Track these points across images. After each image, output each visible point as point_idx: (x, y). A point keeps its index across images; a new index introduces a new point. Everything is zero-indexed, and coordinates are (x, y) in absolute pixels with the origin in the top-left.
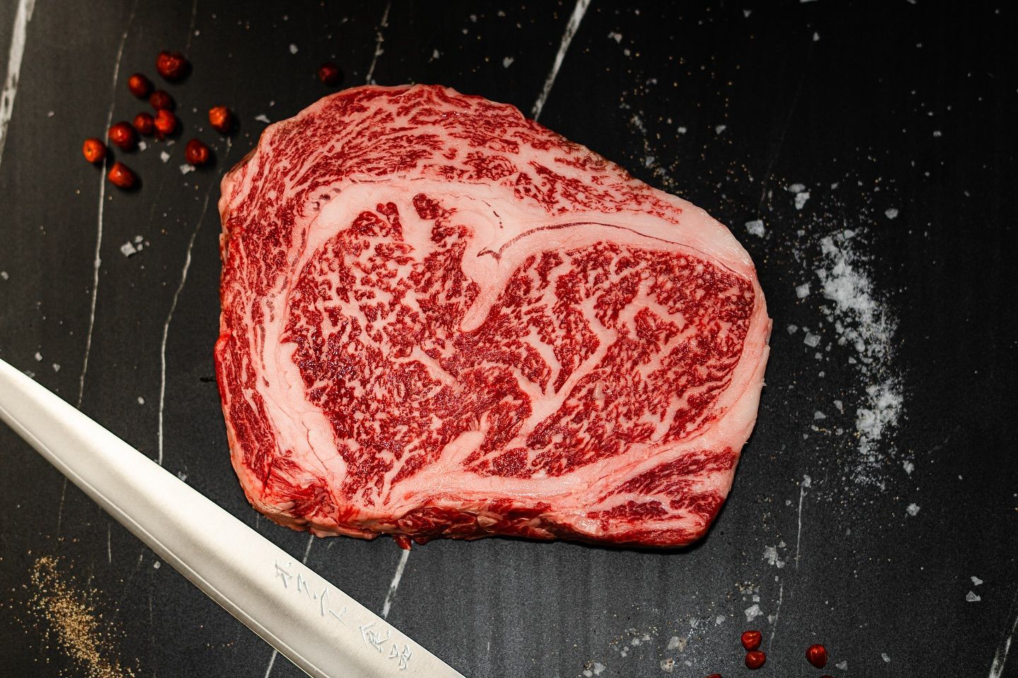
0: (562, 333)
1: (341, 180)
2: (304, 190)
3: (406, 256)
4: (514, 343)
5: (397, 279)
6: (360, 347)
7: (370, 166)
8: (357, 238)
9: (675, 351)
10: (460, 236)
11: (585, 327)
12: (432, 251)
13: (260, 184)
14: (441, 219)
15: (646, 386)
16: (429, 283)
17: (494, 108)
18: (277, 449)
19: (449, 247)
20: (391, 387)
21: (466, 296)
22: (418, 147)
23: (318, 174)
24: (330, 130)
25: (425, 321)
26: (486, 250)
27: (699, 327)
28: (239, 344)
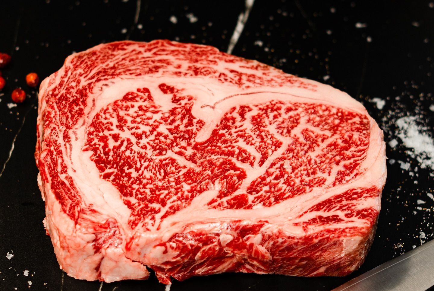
0: (259, 140)
1: (114, 78)
2: (92, 83)
3: (157, 110)
4: (230, 146)
5: (153, 120)
6: (133, 152)
7: (131, 72)
8: (126, 102)
9: (330, 145)
10: (189, 100)
11: (272, 137)
12: (173, 107)
13: (66, 79)
14: (176, 94)
15: (316, 162)
16: (173, 121)
17: (201, 48)
18: (83, 203)
19: (183, 104)
20: (155, 172)
21: (196, 126)
22: (159, 64)
23: (100, 75)
24: (106, 57)
25: (173, 138)
26: (206, 105)
27: (341, 134)
28: (55, 153)
